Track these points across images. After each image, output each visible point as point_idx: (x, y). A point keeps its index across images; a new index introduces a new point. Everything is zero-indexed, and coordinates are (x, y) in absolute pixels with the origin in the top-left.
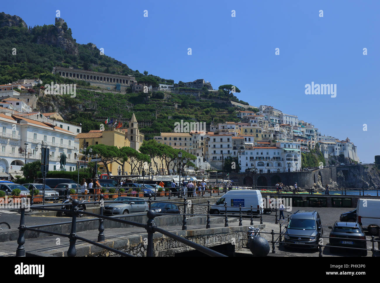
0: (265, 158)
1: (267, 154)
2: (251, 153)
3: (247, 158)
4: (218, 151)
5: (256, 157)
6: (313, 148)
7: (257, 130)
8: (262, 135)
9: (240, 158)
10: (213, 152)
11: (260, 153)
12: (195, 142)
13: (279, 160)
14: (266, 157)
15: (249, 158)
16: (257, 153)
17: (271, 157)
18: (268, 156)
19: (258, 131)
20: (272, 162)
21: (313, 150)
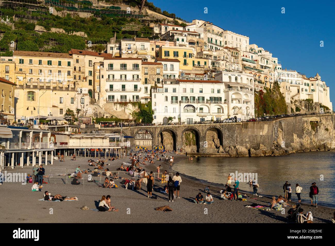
0: (196, 98)
1: (201, 92)
2: (174, 90)
3: (167, 97)
4: (117, 86)
5: (182, 97)
6: (271, 87)
7: (185, 53)
8: (193, 62)
9: (155, 97)
10: (108, 88)
11: (188, 90)
12: (77, 69)
13: (219, 102)
14: (199, 97)
15: (169, 99)
16: (185, 90)
17: (207, 97)
18: (201, 95)
19: (187, 54)
20: (208, 105)
21: (270, 90)
